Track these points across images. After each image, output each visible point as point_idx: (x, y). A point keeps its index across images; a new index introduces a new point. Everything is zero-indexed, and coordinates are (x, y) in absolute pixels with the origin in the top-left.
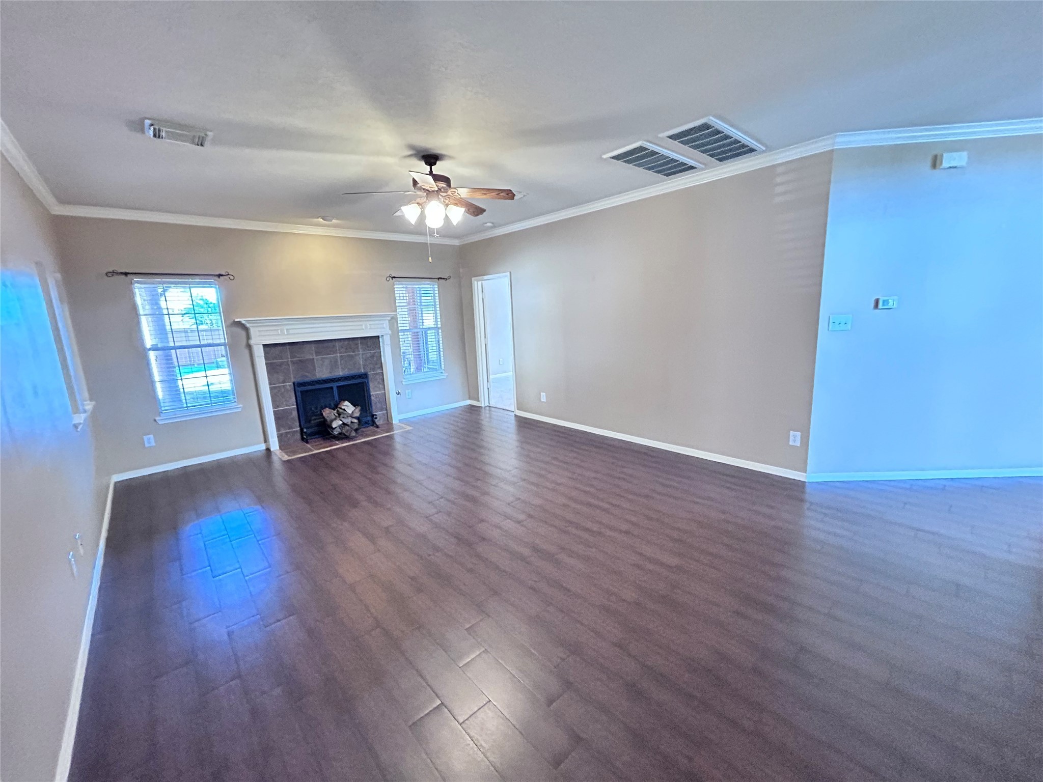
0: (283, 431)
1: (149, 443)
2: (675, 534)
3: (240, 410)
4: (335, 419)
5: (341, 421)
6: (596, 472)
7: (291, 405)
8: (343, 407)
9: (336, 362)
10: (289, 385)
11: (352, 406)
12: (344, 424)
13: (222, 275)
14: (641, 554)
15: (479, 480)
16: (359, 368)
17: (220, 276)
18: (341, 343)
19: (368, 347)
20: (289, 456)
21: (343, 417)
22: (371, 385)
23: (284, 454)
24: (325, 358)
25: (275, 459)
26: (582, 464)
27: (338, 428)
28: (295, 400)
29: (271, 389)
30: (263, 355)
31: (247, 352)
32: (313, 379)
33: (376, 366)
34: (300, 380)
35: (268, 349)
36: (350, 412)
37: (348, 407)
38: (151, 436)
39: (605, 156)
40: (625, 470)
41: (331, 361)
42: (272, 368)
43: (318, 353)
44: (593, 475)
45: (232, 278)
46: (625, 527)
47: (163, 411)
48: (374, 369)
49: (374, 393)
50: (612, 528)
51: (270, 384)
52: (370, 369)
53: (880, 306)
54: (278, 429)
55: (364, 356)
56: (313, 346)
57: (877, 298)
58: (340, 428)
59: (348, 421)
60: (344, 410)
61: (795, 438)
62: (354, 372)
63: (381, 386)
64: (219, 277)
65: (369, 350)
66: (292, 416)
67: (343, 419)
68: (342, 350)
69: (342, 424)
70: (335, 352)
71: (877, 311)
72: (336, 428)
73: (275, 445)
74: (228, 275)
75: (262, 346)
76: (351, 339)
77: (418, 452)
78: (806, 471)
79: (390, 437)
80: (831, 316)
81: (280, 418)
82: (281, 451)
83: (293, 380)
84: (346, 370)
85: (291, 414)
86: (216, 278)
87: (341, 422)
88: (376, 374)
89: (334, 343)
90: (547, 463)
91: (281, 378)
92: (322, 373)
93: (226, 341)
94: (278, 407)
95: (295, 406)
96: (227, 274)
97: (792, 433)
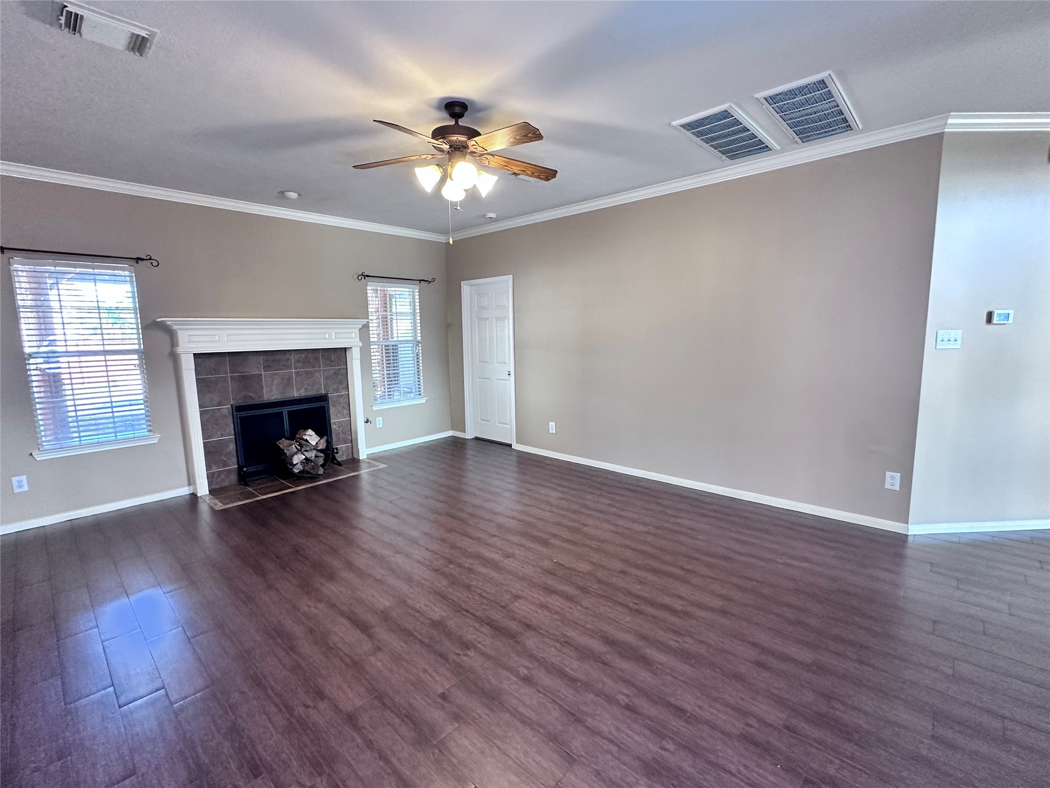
0: (215, 469)
1: (20, 486)
2: (790, 614)
3: (156, 441)
4: (296, 453)
5: (304, 455)
6: (645, 524)
7: (228, 435)
8: (305, 437)
9: (290, 379)
10: (226, 408)
11: (315, 436)
12: (306, 459)
13: (142, 259)
14: (755, 645)
15: (495, 536)
16: (320, 388)
17: (138, 259)
18: (297, 356)
19: (331, 362)
20: (225, 504)
21: (306, 451)
22: (332, 411)
23: (217, 501)
24: (275, 374)
25: (204, 508)
26: (623, 513)
27: (299, 464)
28: (233, 428)
29: (202, 414)
30: (194, 368)
31: (170, 364)
32: (257, 401)
33: (341, 386)
34: (241, 402)
35: (199, 360)
36: (314, 443)
37: (311, 437)
38: (24, 478)
39: (674, 123)
40: (679, 520)
41: (283, 379)
42: (203, 386)
43: (266, 368)
44: (642, 528)
45: (155, 263)
46: (717, 603)
47: (45, 441)
48: (337, 390)
49: (335, 420)
50: (701, 606)
51: (200, 407)
52: (333, 390)
53: (995, 320)
54: (208, 467)
55: (326, 373)
56: (261, 359)
57: (991, 310)
58: (301, 464)
59: (312, 455)
60: (306, 440)
61: (893, 480)
62: (312, 392)
63: (346, 412)
64: (137, 262)
65: (333, 366)
66: (228, 450)
67: (305, 453)
68: (298, 365)
69: (305, 459)
70: (289, 367)
71: (990, 327)
72: (297, 464)
73: (203, 489)
74: (150, 259)
75: (192, 355)
76: (310, 351)
77: (403, 498)
78: (908, 521)
79: (356, 477)
80: (939, 331)
81: (210, 452)
82: (211, 496)
83: (232, 402)
84: (303, 390)
85: (228, 447)
86: (133, 262)
87: (304, 457)
88: (341, 396)
89: (288, 355)
90: (574, 512)
91: (216, 399)
92: (271, 392)
93: (142, 347)
94: (210, 437)
95: (234, 437)
96: (149, 257)
97: (888, 474)
